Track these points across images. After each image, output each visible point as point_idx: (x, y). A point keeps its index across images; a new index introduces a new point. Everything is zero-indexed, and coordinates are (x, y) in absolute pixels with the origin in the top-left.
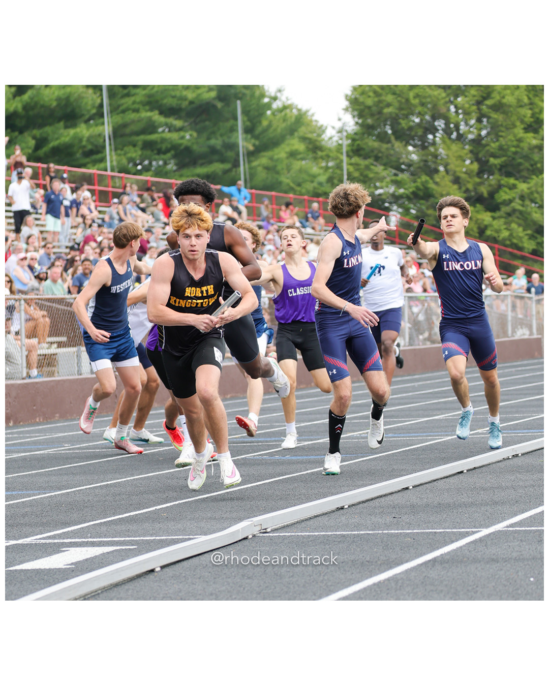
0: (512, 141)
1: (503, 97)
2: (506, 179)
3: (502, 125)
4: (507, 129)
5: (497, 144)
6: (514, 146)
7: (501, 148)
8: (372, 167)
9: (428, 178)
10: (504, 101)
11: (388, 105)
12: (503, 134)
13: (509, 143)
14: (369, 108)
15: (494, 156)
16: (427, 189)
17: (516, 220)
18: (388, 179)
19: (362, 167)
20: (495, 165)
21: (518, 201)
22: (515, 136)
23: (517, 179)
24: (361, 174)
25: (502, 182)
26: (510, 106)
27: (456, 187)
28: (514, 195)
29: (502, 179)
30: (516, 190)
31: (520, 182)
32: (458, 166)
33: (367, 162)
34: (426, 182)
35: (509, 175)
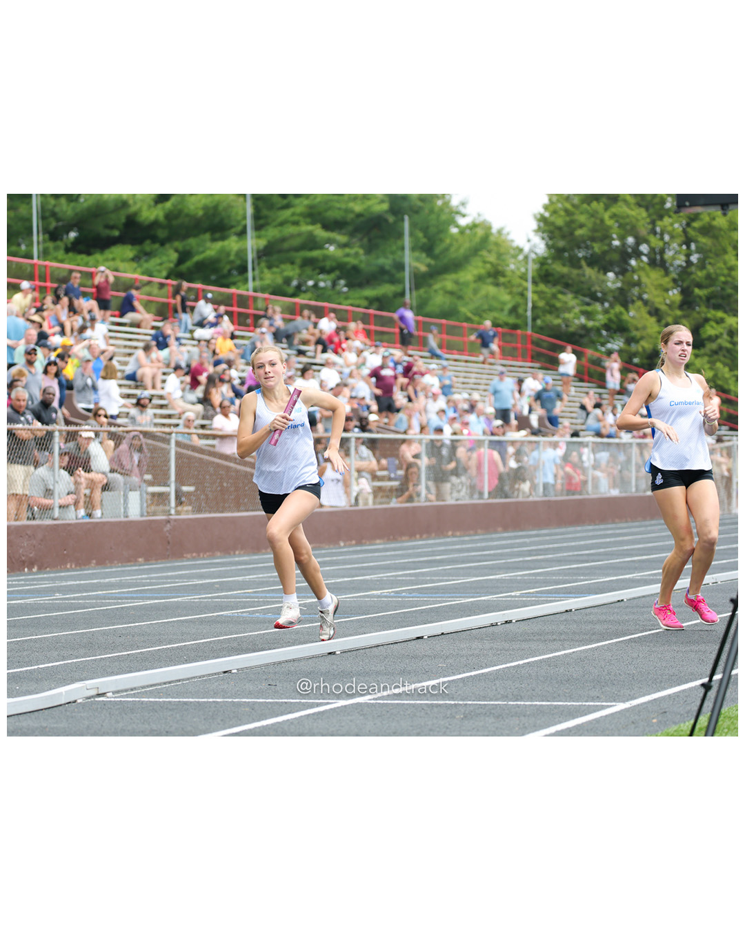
0: (721, 269)
1: (714, 219)
2: (713, 312)
3: (710, 251)
4: (717, 255)
5: (704, 272)
6: (724, 275)
7: (708, 277)
8: (560, 296)
9: (622, 309)
10: (715, 223)
11: (581, 226)
12: (712, 261)
13: (718, 271)
14: (560, 229)
15: (700, 286)
16: (620, 321)
17: (722, 359)
18: (577, 310)
19: (549, 295)
20: (700, 298)
21: (725, 336)
22: (725, 263)
23: (725, 312)
24: (548, 304)
25: (709, 315)
26: (720, 229)
27: (653, 320)
28: (722, 330)
29: (709, 312)
30: (723, 325)
31: (729, 315)
32: (658, 296)
33: (554, 290)
34: (621, 313)
35: (717, 307)
